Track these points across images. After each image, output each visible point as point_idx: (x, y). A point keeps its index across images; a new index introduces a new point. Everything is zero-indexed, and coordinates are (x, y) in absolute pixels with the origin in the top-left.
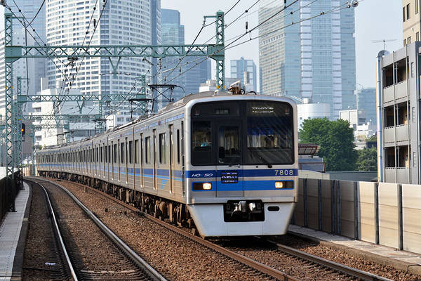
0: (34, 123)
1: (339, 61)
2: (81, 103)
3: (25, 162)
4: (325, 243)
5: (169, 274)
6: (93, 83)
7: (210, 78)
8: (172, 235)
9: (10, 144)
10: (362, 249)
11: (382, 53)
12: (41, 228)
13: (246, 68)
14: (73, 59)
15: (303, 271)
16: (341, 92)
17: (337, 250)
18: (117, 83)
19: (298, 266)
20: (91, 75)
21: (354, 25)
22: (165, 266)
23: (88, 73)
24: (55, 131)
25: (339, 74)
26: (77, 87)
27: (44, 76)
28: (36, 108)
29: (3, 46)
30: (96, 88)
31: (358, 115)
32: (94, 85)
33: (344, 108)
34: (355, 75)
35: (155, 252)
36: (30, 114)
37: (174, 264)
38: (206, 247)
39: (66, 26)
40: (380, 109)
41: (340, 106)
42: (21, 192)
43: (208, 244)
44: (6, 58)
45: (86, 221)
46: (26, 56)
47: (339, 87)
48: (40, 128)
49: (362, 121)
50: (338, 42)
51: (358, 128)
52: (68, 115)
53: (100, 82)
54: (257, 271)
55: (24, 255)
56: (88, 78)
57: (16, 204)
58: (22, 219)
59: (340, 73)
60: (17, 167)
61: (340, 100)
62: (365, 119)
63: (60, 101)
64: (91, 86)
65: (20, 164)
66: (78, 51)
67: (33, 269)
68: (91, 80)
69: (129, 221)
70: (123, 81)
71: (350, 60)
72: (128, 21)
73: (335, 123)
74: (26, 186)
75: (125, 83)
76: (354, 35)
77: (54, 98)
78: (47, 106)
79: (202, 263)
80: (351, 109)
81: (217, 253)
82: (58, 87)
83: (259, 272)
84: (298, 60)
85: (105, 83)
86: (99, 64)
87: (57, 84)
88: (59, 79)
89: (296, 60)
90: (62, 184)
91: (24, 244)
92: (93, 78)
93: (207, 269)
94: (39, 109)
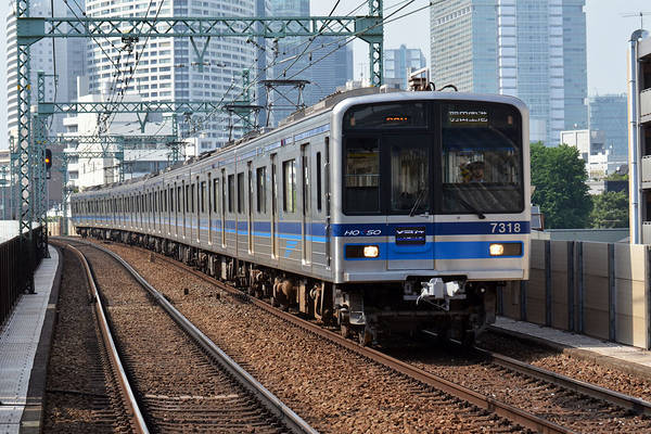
0: (65, 150)
1: (560, 52)
2: (143, 116)
3: (51, 213)
5: (297, 401)
6: (162, 86)
7: (352, 79)
8: (299, 335)
9: (25, 182)
10: (624, 358)
11: (637, 34)
12: (77, 321)
13: (409, 62)
14: (130, 39)
15: (527, 396)
16: (562, 102)
17: (581, 359)
18: (200, 85)
19: (518, 388)
20: (158, 73)
22: (290, 386)
23: (154, 70)
24: (100, 163)
25: (560, 72)
26: (136, 91)
27: (82, 73)
28: (70, 127)
29: (15, 19)
30: (166, 93)
31: (591, 138)
32: (163, 90)
33: (568, 127)
35: (271, 363)
36: (59, 135)
37: (306, 384)
38: (357, 354)
40: (634, 126)
41: (561, 124)
42: (45, 262)
44: (19, 38)
45: (154, 310)
46: (52, 35)
47: (560, 93)
48: (75, 158)
49: (596, 147)
50: (559, 21)
51: (591, 158)
52: (122, 137)
53: (173, 85)
54: (450, 397)
55: (48, 367)
56: (154, 78)
57: (35, 281)
58: (46, 305)
59: (562, 70)
60: (38, 220)
61: (561, 114)
62: (601, 145)
63: (110, 113)
64: (158, 90)
65: (43, 216)
66: (139, 27)
67: (65, 393)
68: (158, 82)
69: (228, 309)
70: (211, 82)
71: (578, 50)
73: (554, 150)
74: (54, 253)
75: (214, 86)
76: (584, 9)
77: (99, 108)
78: (86, 123)
79: (353, 383)
80: (579, 128)
81: (377, 364)
82: (104, 92)
83: (452, 398)
84: (495, 50)
85: (181, 85)
86: (172, 56)
87: (103, 88)
88: (106, 79)
89: (490, 50)
90: (112, 248)
91: (48, 349)
92: (162, 77)
93: (364, 393)
94: (74, 127)
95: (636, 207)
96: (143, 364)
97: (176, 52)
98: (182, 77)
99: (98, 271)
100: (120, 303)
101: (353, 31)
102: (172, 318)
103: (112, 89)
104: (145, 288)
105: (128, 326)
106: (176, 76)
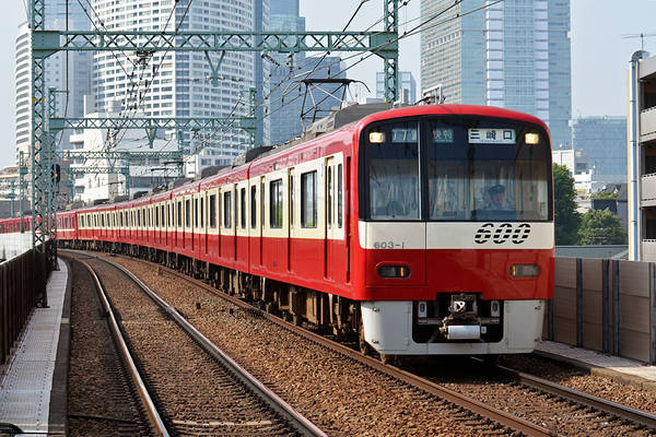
0: (71, 166)
1: (545, 75)
2: (151, 132)
4: (600, 371)
6: (164, 105)
9: (38, 195)
11: (638, 55)
12: (92, 336)
15: (580, 425)
17: (625, 383)
18: (200, 105)
19: (567, 416)
20: (160, 93)
21: (569, 18)
22: (325, 412)
23: (156, 90)
24: (105, 178)
25: (545, 95)
27: (88, 93)
28: (76, 143)
29: (30, 30)
30: (168, 112)
31: (576, 159)
32: (165, 109)
34: (570, 98)
35: (298, 384)
36: (66, 151)
37: (342, 409)
39: (123, 17)
40: (634, 145)
42: (55, 274)
43: (393, 370)
44: (34, 50)
45: (168, 325)
46: (66, 48)
48: (81, 174)
49: (581, 167)
50: (545, 45)
51: (577, 178)
52: (128, 153)
53: (174, 105)
55: (67, 388)
56: (156, 98)
57: (47, 295)
58: (59, 320)
59: (547, 92)
62: (586, 165)
63: (120, 128)
64: (160, 109)
65: (53, 230)
67: (87, 418)
68: (160, 101)
69: (243, 325)
71: (562, 74)
72: (218, 10)
74: (63, 266)
75: (213, 106)
76: (569, 34)
77: (109, 123)
78: (93, 139)
79: (393, 409)
80: (564, 148)
81: (410, 387)
82: (110, 110)
83: (502, 427)
84: (482, 73)
85: (182, 104)
86: (173, 77)
87: (109, 107)
88: (112, 99)
89: (478, 73)
90: (118, 261)
91: (65, 367)
92: (164, 97)
93: (408, 421)
94: (81, 144)
95: (636, 224)
96: (166, 385)
97: (177, 73)
98: (183, 97)
99: (107, 284)
100: (133, 318)
101: (367, 46)
102: (187, 333)
103: (117, 107)
104: (156, 302)
105: (144, 342)
106: (177, 96)
